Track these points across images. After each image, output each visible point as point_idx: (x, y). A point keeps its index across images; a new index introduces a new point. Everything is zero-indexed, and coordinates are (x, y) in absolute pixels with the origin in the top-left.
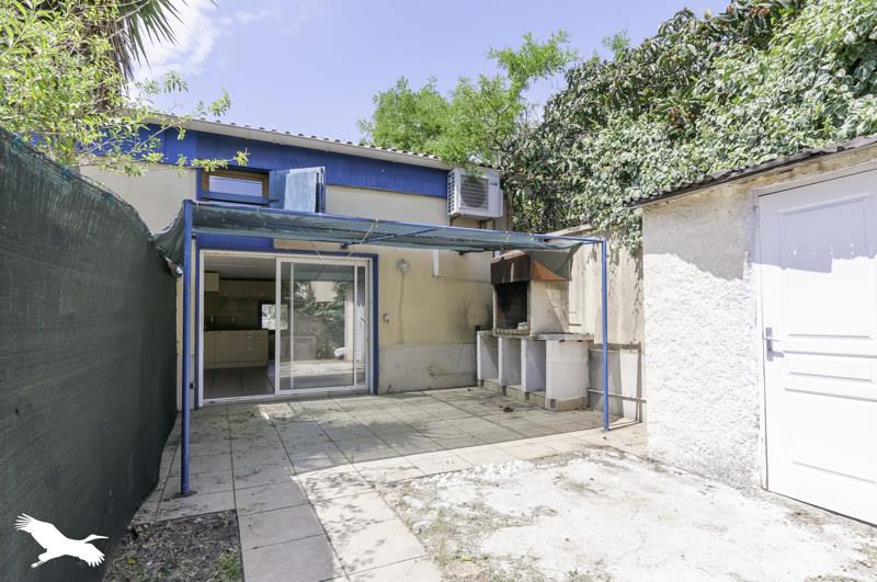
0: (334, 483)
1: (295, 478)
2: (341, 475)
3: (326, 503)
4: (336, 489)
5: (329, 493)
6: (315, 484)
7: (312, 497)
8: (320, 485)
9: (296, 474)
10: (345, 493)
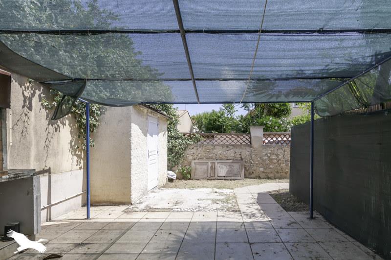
0: (254, 215)
1: (270, 219)
2: (250, 218)
3: (257, 209)
4: (253, 212)
5: (256, 212)
6: (261, 216)
7: (262, 212)
8: (259, 215)
9: (270, 221)
10: (250, 211)
